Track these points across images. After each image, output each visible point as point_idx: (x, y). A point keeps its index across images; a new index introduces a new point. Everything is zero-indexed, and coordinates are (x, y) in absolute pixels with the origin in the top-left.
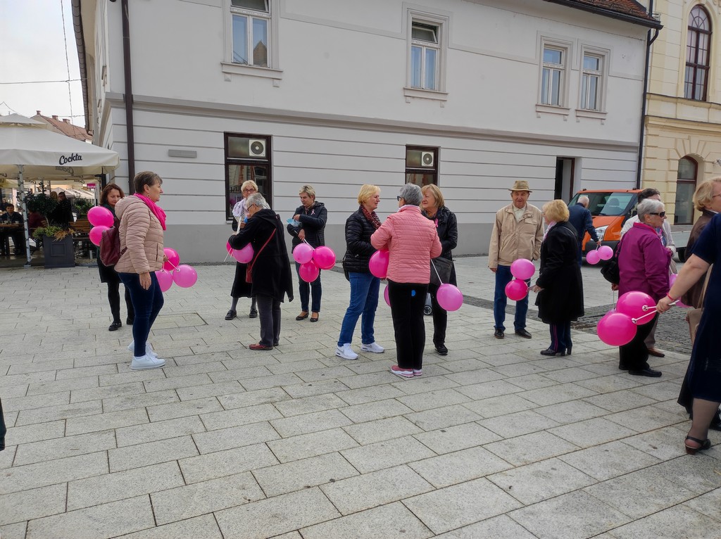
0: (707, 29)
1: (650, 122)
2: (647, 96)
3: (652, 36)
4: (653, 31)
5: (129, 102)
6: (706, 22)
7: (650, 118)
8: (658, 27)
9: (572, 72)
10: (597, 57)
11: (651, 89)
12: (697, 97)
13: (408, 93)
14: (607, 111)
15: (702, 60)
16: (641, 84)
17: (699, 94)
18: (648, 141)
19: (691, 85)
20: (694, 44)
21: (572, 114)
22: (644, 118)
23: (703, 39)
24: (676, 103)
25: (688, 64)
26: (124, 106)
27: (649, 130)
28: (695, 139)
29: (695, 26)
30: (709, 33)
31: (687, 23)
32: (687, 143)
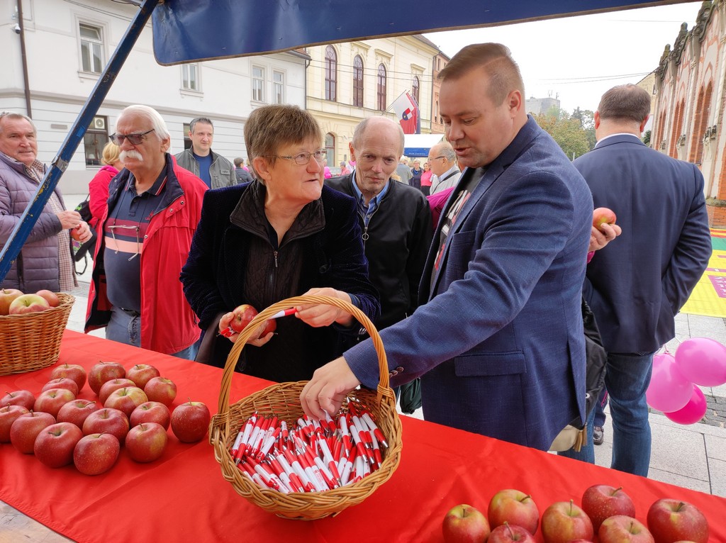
0: (335, 59)
3: (307, 63)
4: (307, 61)
5: (27, 95)
6: (334, 55)
10: (279, 75)
11: (309, 94)
12: (332, 99)
13: (182, 92)
15: (333, 78)
16: (303, 91)
17: (332, 97)
19: (328, 92)
20: (328, 67)
25: (326, 79)
26: (24, 97)
28: (333, 123)
30: (336, 61)
31: (324, 56)
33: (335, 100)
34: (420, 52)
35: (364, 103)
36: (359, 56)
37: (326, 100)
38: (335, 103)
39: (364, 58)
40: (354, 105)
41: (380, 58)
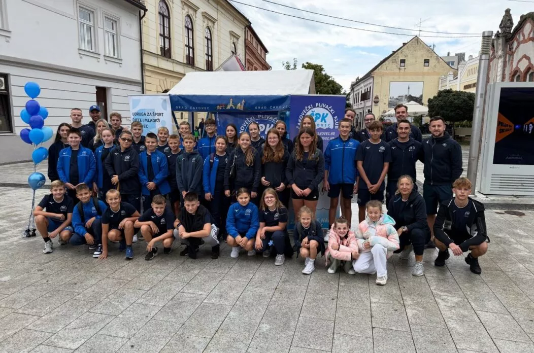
0: (167, 15)
1: (146, 68)
2: (143, 52)
7: (146, 66)
8: (146, 10)
9: (99, 30)
11: (144, 48)
14: (122, 58)
15: (166, 34)
16: (138, 43)
18: (146, 79)
21: (102, 57)
22: (142, 65)
23: (166, 21)
24: (158, 58)
27: (146, 73)
29: (161, 12)
30: (169, 18)
32: (165, 82)
33: (170, 57)
34: (235, 21)
35: (196, 62)
36: (188, 16)
37: (161, 55)
38: (169, 60)
39: (193, 18)
40: (187, 64)
41: (206, 21)
